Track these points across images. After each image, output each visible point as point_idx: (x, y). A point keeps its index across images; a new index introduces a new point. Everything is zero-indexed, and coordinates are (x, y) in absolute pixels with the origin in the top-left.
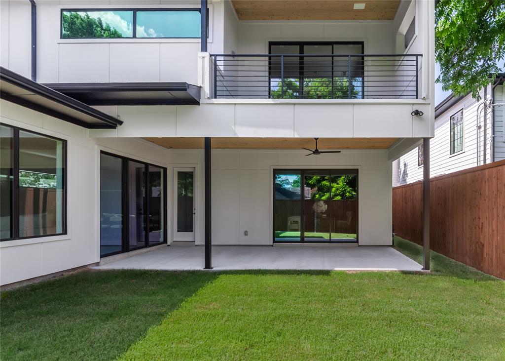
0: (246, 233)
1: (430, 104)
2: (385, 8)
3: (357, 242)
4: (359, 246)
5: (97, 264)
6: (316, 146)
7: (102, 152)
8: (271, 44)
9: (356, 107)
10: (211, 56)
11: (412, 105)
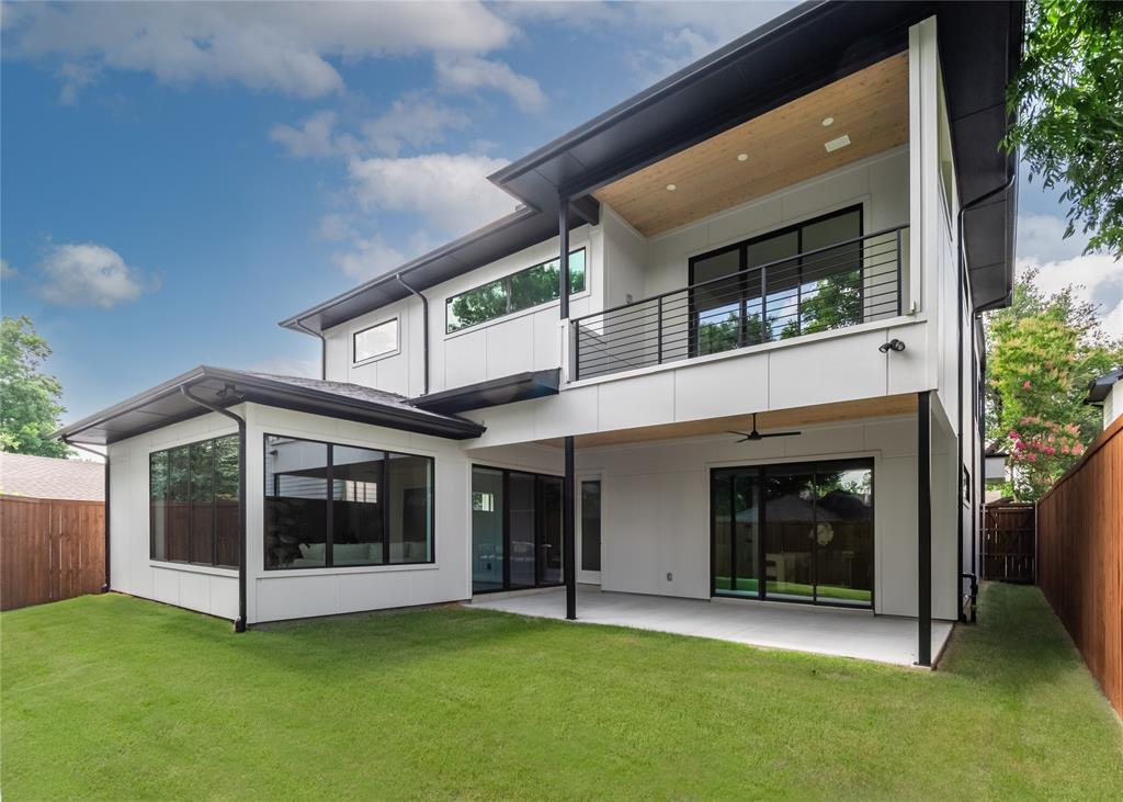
0: (669, 577)
1: (926, 322)
2: (896, 125)
3: (872, 607)
4: (875, 615)
5: (469, 601)
6: (753, 427)
7: (474, 466)
8: (692, 261)
9: (773, 356)
10: (572, 322)
11: (885, 332)
